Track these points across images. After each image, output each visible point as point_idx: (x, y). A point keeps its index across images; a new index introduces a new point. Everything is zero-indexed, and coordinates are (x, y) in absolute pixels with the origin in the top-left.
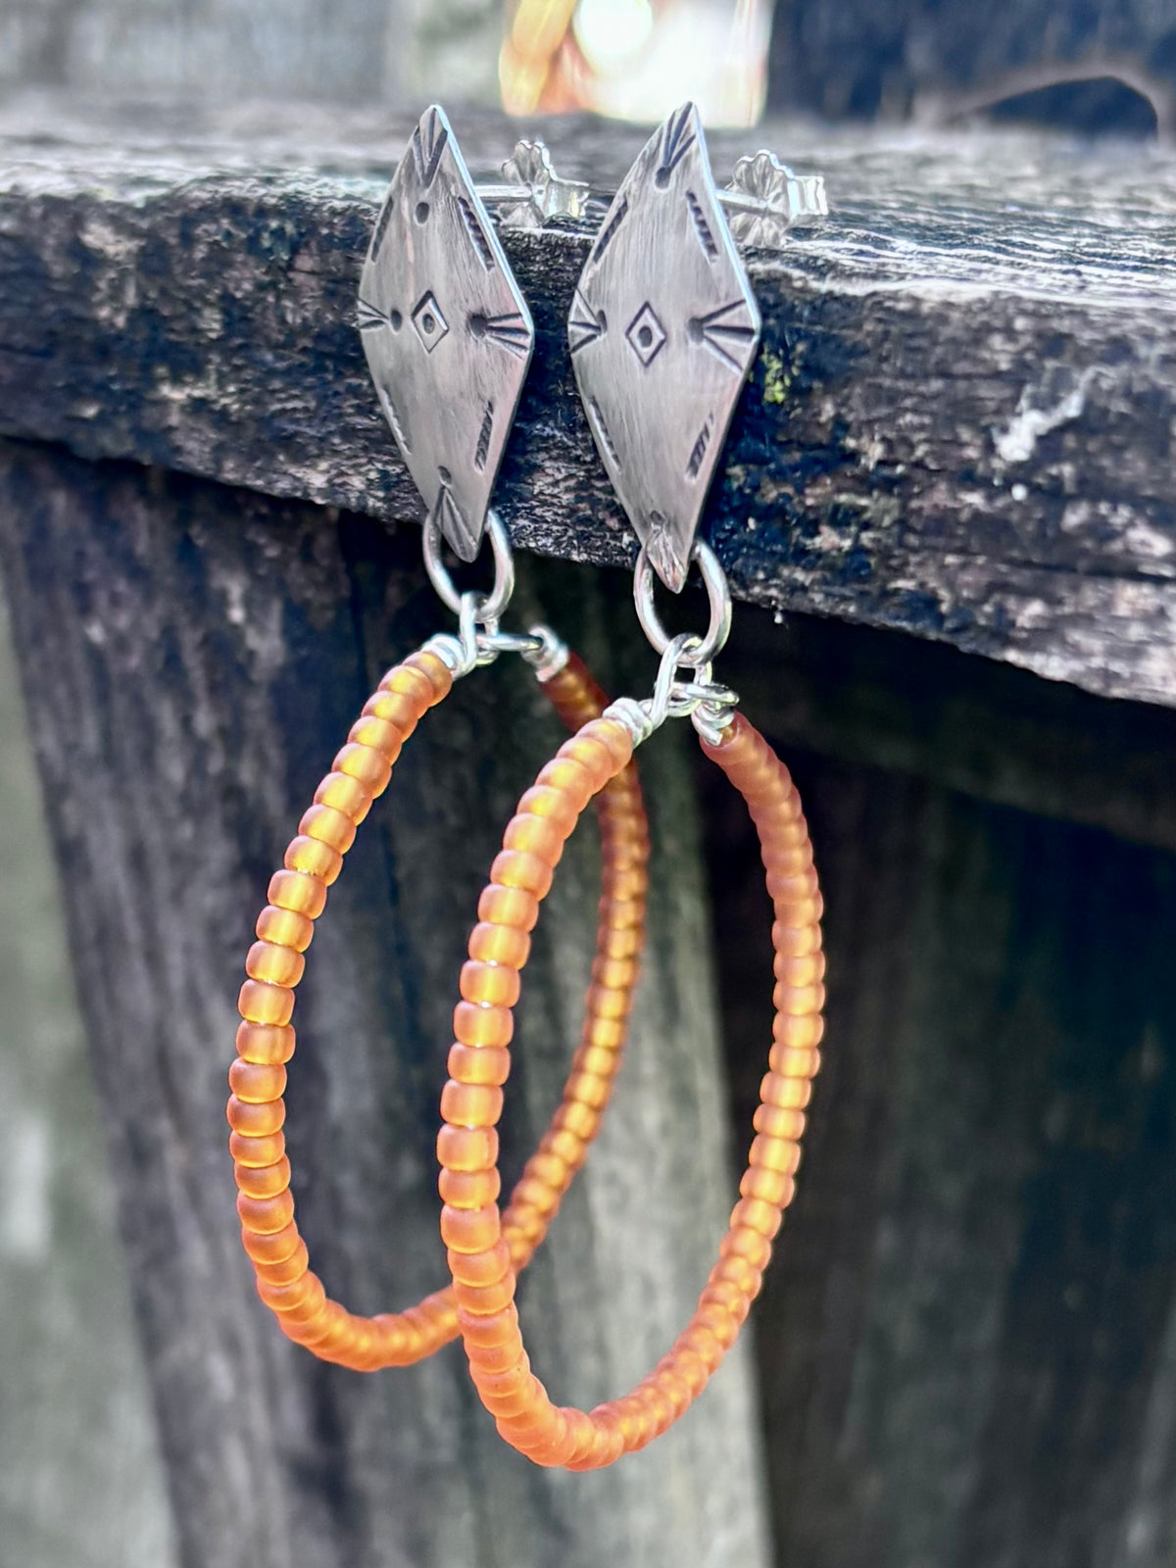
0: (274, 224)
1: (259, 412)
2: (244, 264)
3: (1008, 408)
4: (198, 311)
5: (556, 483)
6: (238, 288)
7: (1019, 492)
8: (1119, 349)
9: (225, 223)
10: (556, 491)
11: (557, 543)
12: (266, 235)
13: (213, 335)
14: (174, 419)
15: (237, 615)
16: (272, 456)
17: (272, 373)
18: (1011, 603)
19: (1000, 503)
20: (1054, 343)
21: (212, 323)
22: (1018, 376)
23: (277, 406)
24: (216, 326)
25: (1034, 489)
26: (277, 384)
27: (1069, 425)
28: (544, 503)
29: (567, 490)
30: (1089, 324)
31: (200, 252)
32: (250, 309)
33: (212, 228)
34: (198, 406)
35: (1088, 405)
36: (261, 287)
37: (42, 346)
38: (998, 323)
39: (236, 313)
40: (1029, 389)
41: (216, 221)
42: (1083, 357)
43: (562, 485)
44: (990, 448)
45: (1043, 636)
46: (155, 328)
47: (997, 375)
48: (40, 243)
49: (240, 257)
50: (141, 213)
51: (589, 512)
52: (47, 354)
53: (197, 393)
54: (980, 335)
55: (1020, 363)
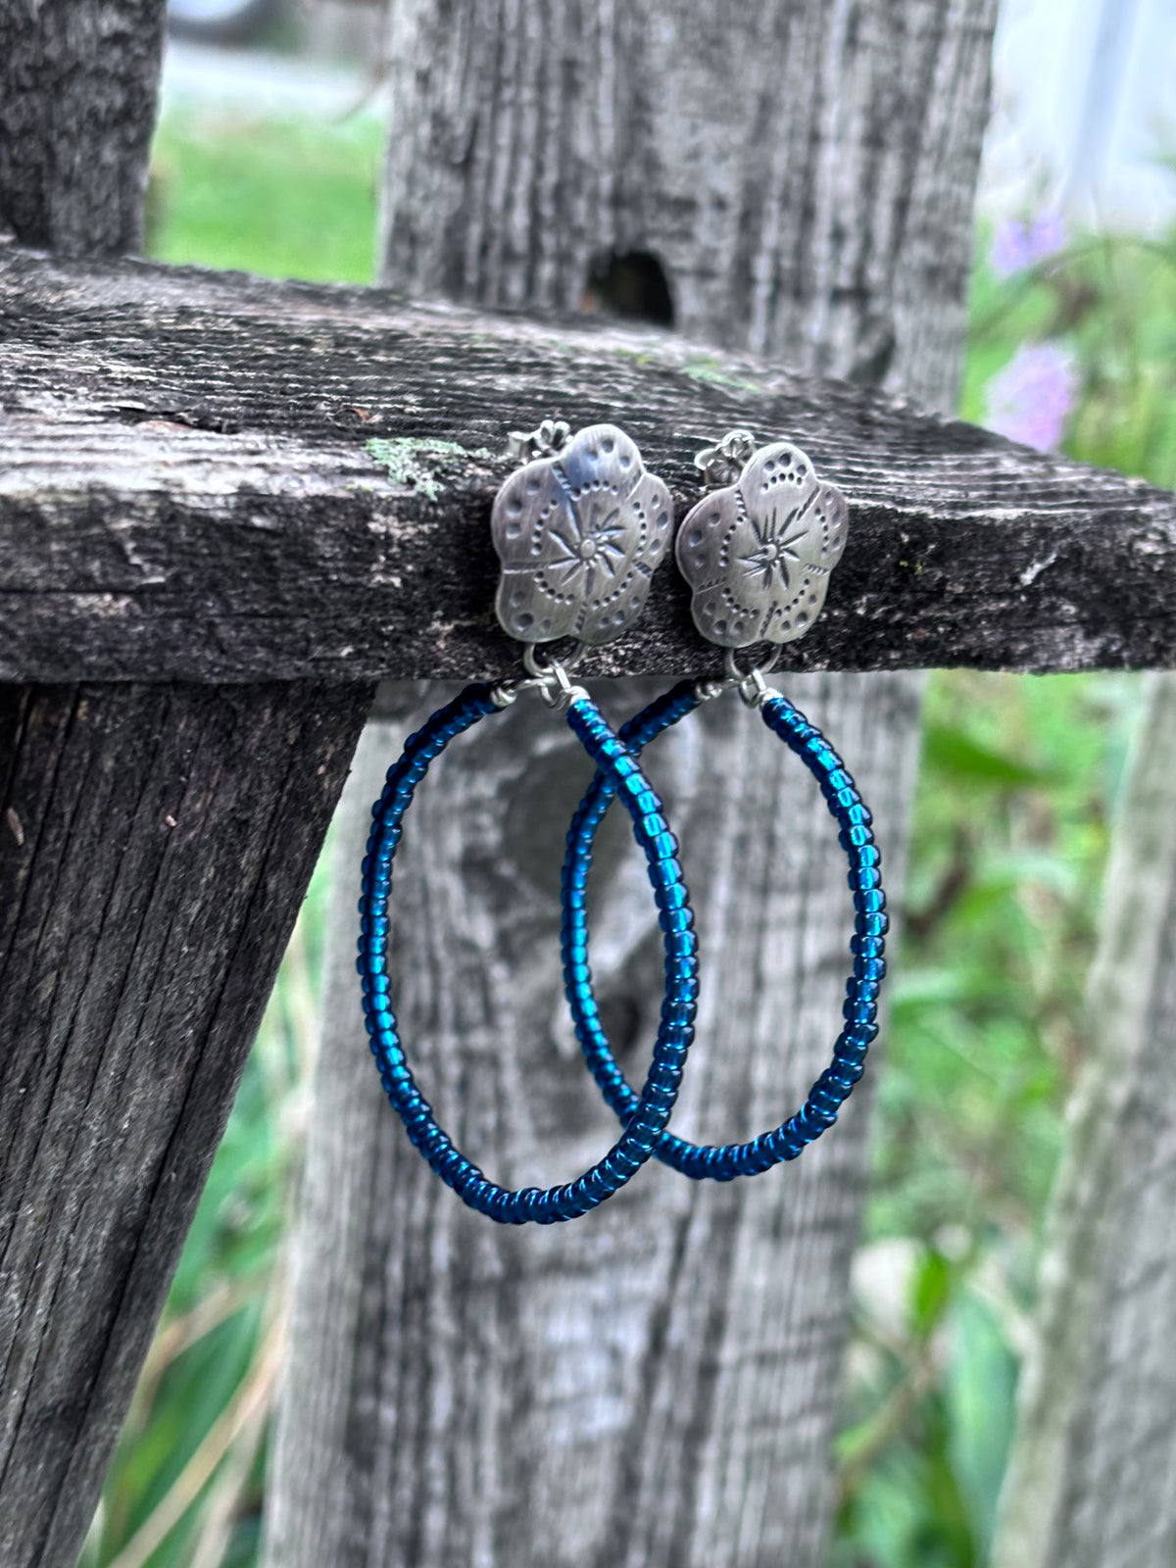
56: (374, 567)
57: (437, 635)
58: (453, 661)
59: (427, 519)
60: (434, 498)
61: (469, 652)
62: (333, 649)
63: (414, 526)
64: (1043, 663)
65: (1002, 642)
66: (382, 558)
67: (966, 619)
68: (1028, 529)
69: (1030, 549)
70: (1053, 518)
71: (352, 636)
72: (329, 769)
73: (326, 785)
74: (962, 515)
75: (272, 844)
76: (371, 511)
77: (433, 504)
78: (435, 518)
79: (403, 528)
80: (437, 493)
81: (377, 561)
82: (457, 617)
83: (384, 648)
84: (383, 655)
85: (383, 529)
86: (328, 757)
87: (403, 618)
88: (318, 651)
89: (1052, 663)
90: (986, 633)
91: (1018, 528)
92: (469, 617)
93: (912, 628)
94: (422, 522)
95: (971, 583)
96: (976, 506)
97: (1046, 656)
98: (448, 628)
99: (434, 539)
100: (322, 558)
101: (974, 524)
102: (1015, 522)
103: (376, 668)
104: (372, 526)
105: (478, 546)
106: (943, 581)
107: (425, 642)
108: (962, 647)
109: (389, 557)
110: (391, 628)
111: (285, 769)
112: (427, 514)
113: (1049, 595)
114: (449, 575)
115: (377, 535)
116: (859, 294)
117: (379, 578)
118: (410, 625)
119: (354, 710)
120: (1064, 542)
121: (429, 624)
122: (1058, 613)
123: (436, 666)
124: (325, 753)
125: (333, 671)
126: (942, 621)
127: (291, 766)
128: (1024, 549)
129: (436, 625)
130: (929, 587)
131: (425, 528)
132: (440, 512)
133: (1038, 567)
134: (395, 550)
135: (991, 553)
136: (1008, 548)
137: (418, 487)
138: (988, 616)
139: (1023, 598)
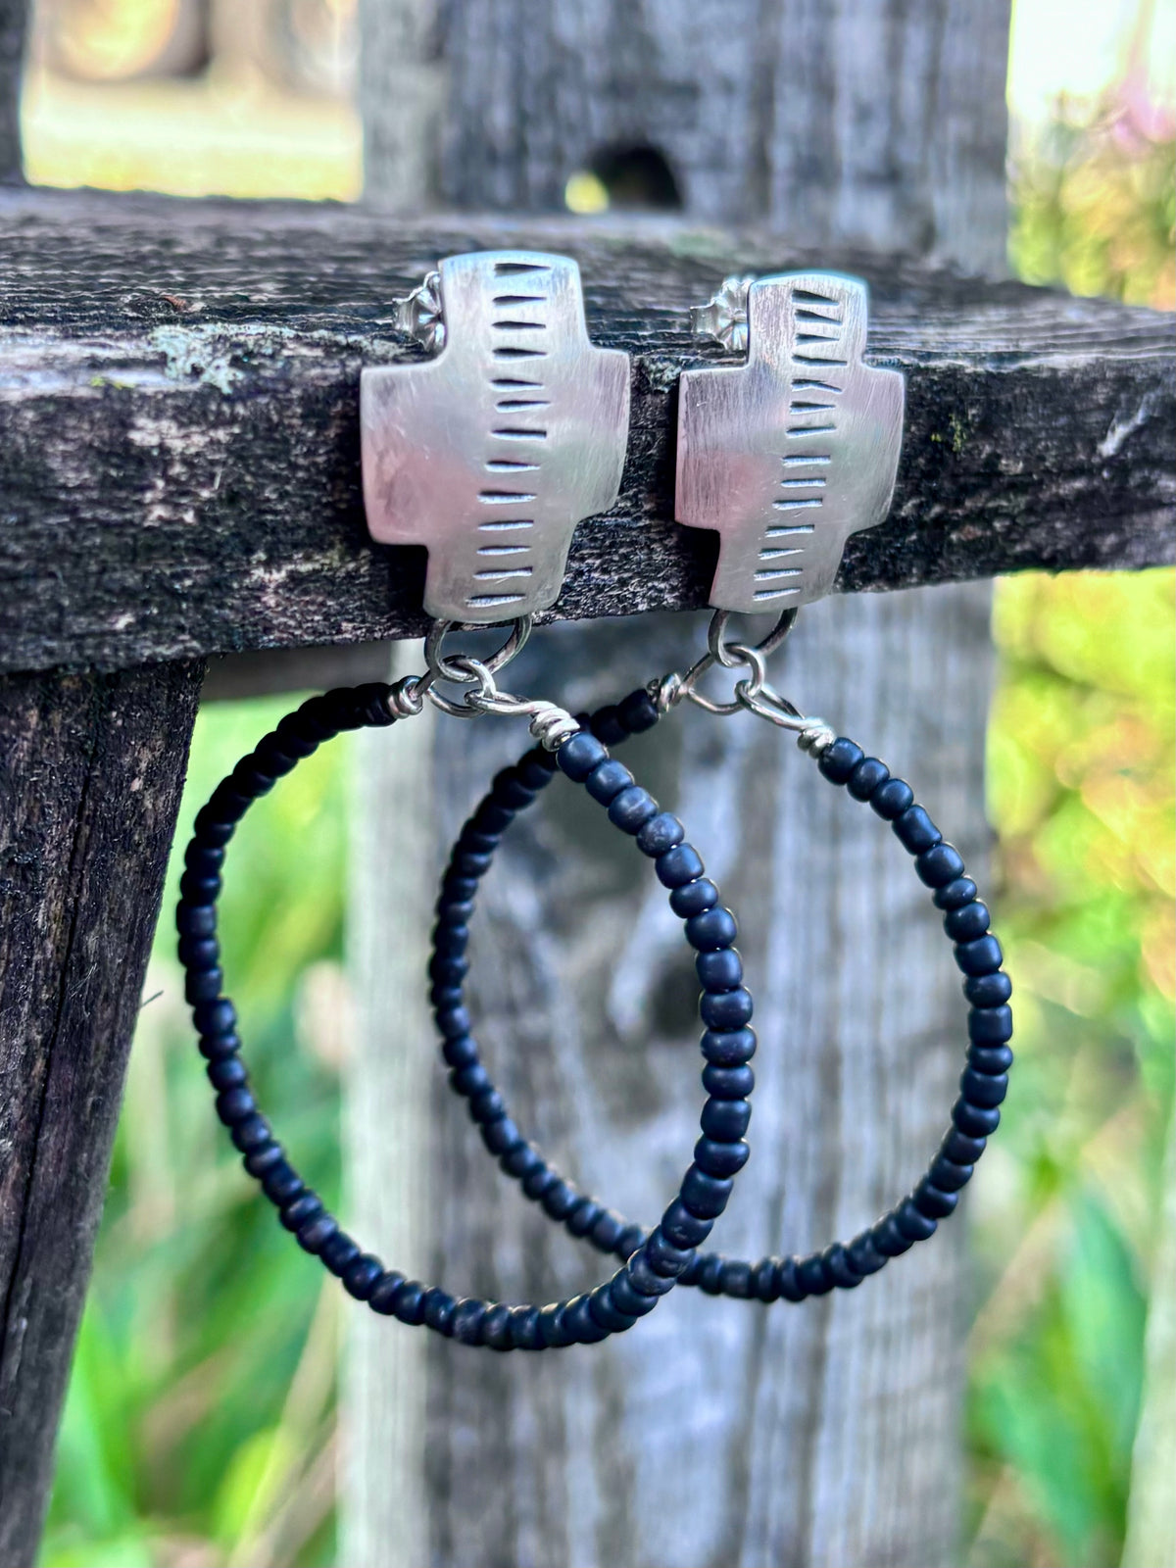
56: (149, 496)
57: (262, 587)
58: (292, 623)
59: (220, 421)
60: (227, 390)
61: (312, 608)
62: (102, 618)
63: (203, 433)
64: (1140, 560)
65: (1081, 537)
66: (160, 484)
67: (1030, 510)
68: (1104, 380)
69: (1111, 405)
70: (1135, 364)
71: (128, 597)
72: (149, 782)
73: (148, 804)
74: (1010, 368)
75: (79, 890)
76: (131, 414)
77: (227, 399)
78: (233, 420)
79: (186, 436)
80: (232, 383)
81: (152, 487)
82: (289, 559)
83: (181, 612)
84: (182, 621)
85: (154, 441)
86: (143, 766)
87: (205, 567)
88: (80, 624)
89: (1152, 558)
90: (1058, 525)
91: (1089, 381)
92: (308, 558)
93: (956, 526)
94: (214, 426)
95: (1034, 459)
96: (1027, 355)
97: (1142, 550)
98: (279, 576)
99: (238, 451)
100: (64, 487)
101: (1028, 377)
102: (1085, 372)
103: (174, 641)
104: (135, 436)
105: (306, 455)
106: (995, 458)
107: (244, 599)
108: (1027, 546)
109: (169, 480)
110: (188, 582)
111: (79, 789)
112: (219, 413)
113: (1141, 469)
114: (268, 500)
115: (145, 452)
116: (890, 176)
117: (160, 511)
118: (217, 574)
119: (172, 700)
120: (1152, 396)
121: (247, 573)
122: (1153, 492)
123: (267, 630)
124: (137, 761)
125: (107, 651)
126: (996, 513)
127: (87, 782)
128: (1099, 407)
129: (259, 573)
130: (975, 468)
131: (221, 435)
132: (240, 410)
133: (1121, 431)
134: (177, 469)
135: (1057, 414)
136: (1078, 407)
137: (205, 378)
138: (1061, 503)
139: (1105, 474)
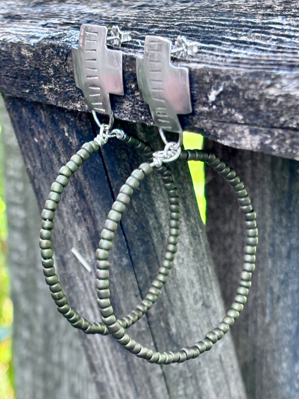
0: (62, 50)
1: (64, 91)
2: (57, 59)
3: (209, 90)
4: (48, 69)
5: (127, 106)
6: (56, 64)
7: (214, 107)
8: (228, 78)
9: (51, 50)
10: (128, 107)
11: (129, 118)
12: (60, 53)
13: (52, 74)
14: (46, 93)
15: (67, 134)
16: (68, 101)
17: (66, 83)
18: (216, 130)
19: (211, 109)
20: (216, 77)
21: (51, 71)
22: (211, 83)
23: (68, 90)
24: (52, 72)
25: (217, 106)
26: (67, 85)
27: (221, 93)
28: (125, 110)
29: (130, 107)
30: (222, 73)
31: (47, 56)
32: (59, 68)
33: (49, 50)
34: (51, 90)
35: (224, 89)
36: (61, 64)
37: (15, 76)
38: (205, 73)
39: (56, 69)
40: (213, 86)
41: (49, 49)
42: (222, 79)
43: (129, 106)
44: (207, 98)
45: (223, 137)
46: (39, 72)
47: (206, 83)
48: (11, 53)
49: (55, 57)
50: (33, 47)
51: (135, 112)
52: (16, 78)
53: (50, 87)
54: (203, 76)
55: (211, 81)
